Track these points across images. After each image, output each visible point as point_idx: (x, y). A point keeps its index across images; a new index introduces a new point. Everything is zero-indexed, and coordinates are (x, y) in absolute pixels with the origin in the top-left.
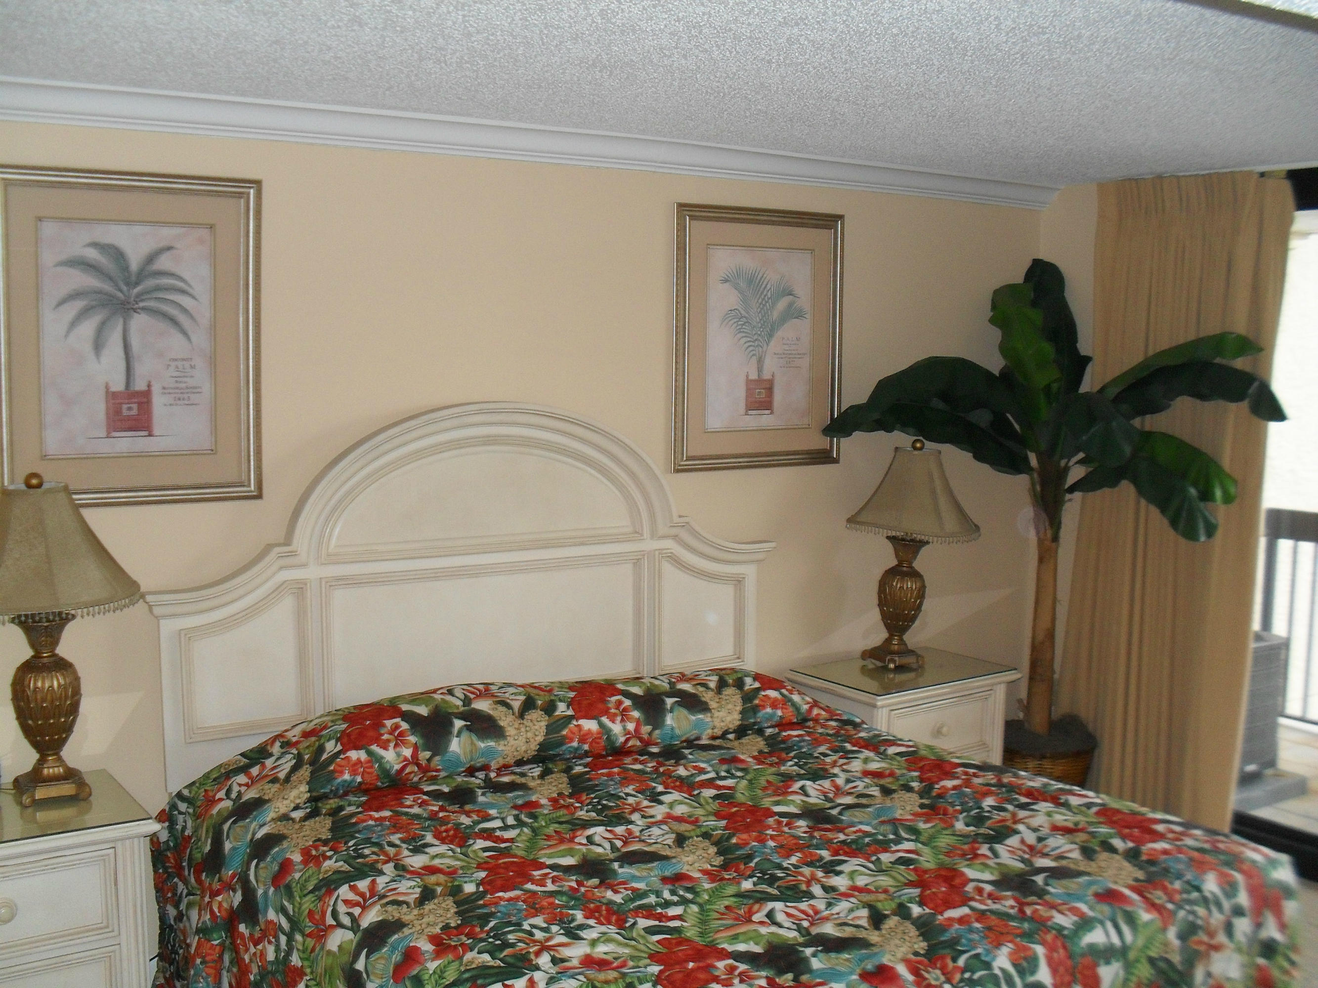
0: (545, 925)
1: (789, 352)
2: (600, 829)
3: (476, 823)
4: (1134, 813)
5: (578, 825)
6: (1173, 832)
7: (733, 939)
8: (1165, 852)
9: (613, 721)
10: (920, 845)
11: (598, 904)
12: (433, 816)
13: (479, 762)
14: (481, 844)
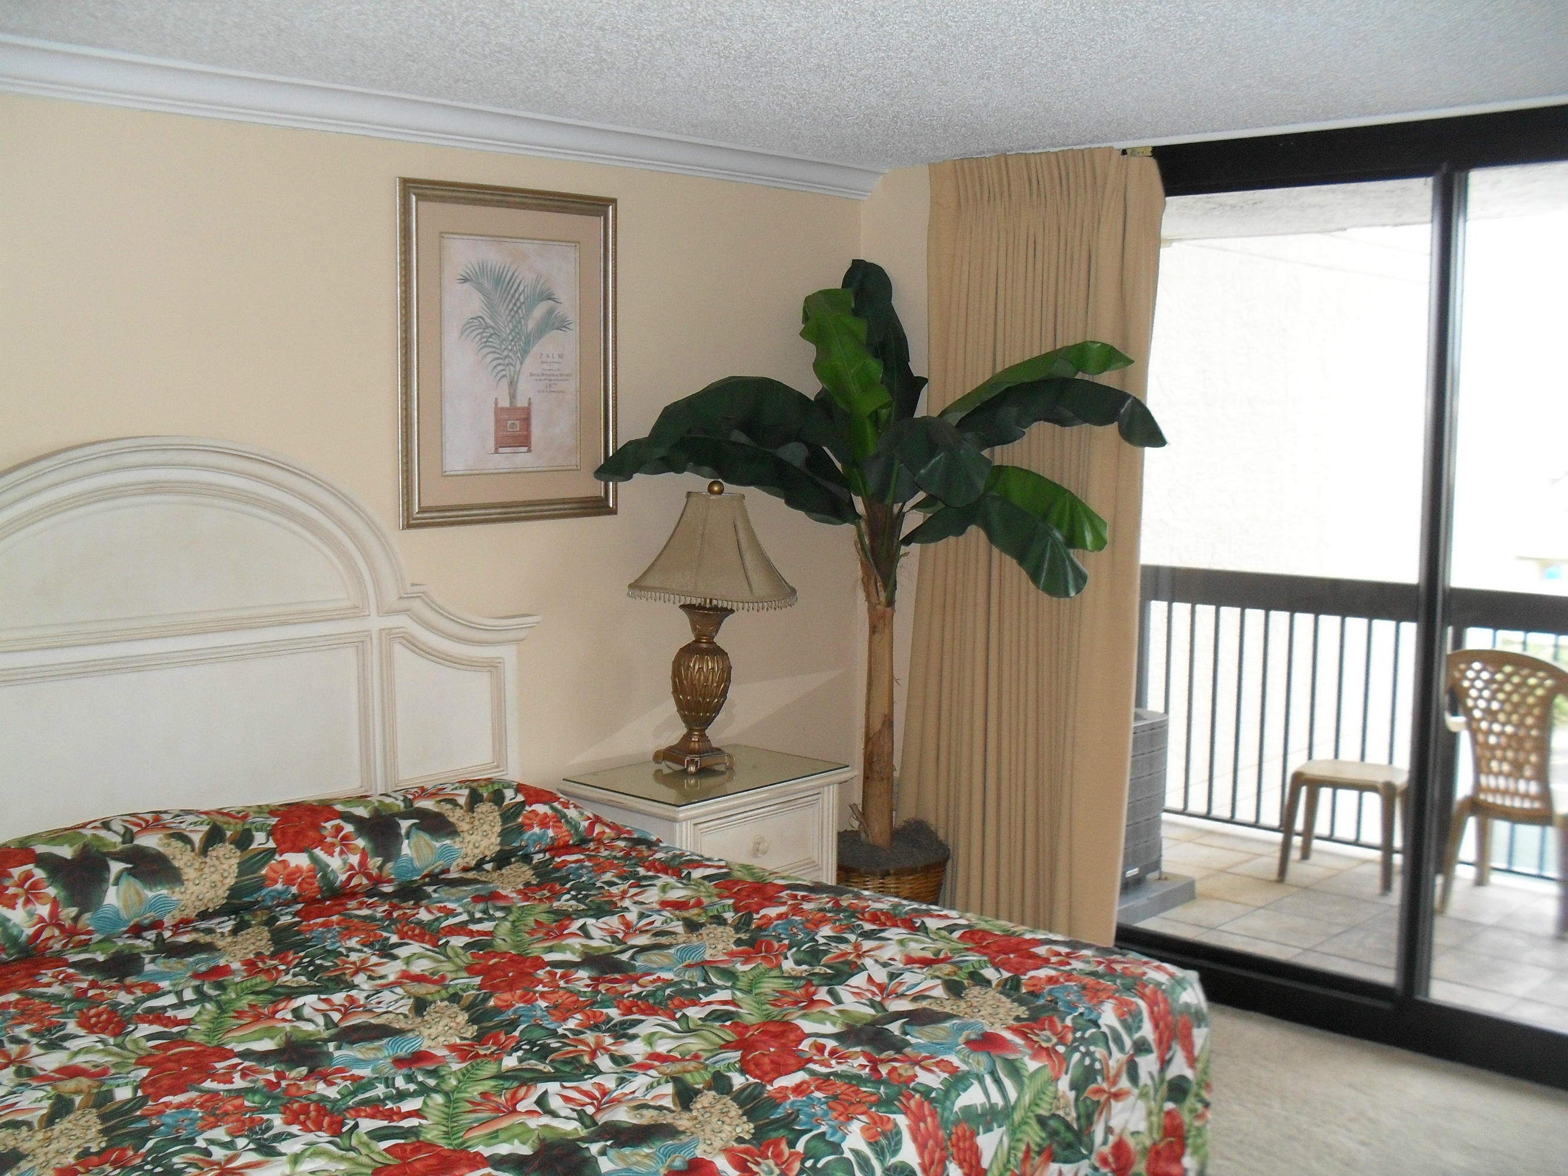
0: (228, 1139)
1: (550, 372)
2: (311, 999)
3: (139, 1001)
4: (1008, 935)
5: (280, 994)
6: (1058, 954)
7: (492, 1138)
8: (1051, 980)
9: (332, 854)
10: (739, 994)
11: (305, 1102)
12: (80, 996)
13: (146, 918)
14: (145, 1029)
